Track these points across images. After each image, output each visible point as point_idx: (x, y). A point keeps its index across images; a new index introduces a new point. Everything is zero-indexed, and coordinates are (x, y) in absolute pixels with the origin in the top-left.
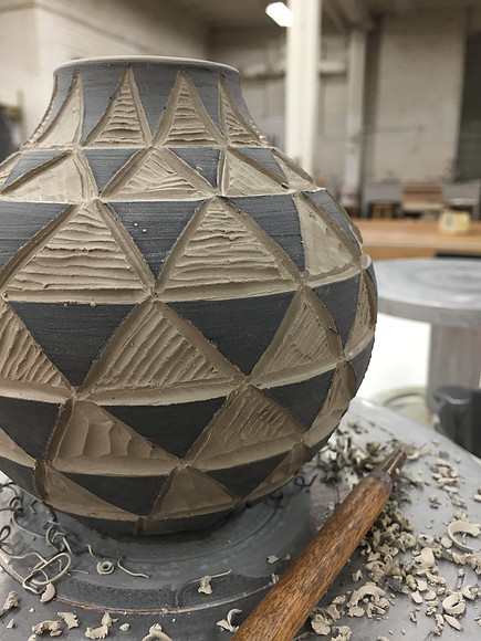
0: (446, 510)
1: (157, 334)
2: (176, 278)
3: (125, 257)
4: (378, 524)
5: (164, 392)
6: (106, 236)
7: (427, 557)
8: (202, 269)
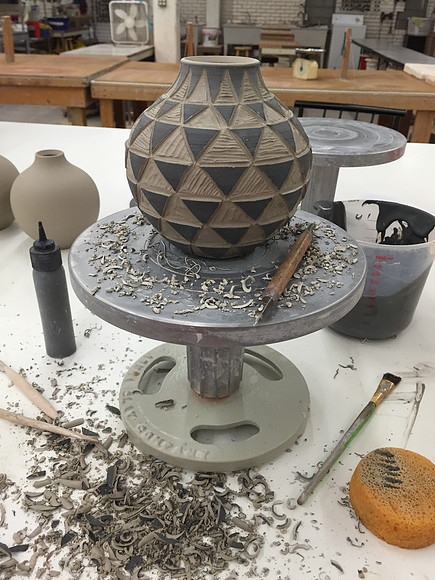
0: (332, 244)
1: (252, 177)
2: (259, 157)
3: (242, 150)
4: (308, 249)
5: (253, 197)
6: (233, 142)
7: (328, 257)
8: (266, 153)
